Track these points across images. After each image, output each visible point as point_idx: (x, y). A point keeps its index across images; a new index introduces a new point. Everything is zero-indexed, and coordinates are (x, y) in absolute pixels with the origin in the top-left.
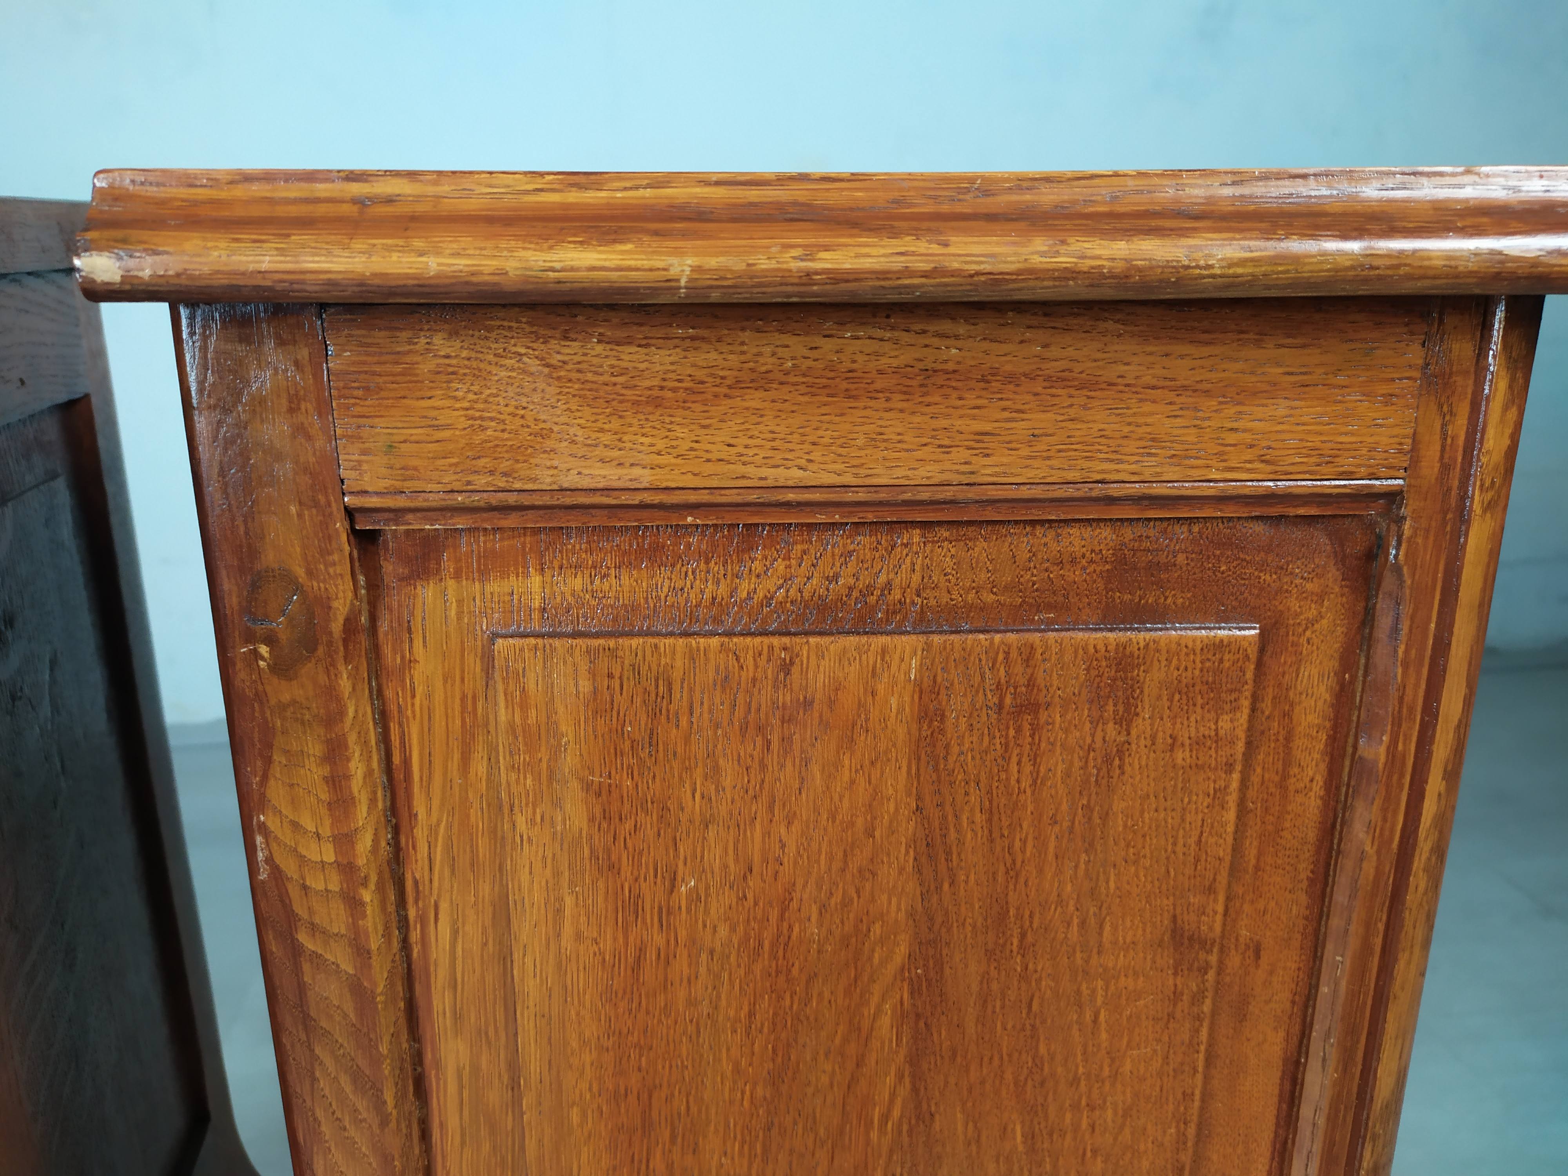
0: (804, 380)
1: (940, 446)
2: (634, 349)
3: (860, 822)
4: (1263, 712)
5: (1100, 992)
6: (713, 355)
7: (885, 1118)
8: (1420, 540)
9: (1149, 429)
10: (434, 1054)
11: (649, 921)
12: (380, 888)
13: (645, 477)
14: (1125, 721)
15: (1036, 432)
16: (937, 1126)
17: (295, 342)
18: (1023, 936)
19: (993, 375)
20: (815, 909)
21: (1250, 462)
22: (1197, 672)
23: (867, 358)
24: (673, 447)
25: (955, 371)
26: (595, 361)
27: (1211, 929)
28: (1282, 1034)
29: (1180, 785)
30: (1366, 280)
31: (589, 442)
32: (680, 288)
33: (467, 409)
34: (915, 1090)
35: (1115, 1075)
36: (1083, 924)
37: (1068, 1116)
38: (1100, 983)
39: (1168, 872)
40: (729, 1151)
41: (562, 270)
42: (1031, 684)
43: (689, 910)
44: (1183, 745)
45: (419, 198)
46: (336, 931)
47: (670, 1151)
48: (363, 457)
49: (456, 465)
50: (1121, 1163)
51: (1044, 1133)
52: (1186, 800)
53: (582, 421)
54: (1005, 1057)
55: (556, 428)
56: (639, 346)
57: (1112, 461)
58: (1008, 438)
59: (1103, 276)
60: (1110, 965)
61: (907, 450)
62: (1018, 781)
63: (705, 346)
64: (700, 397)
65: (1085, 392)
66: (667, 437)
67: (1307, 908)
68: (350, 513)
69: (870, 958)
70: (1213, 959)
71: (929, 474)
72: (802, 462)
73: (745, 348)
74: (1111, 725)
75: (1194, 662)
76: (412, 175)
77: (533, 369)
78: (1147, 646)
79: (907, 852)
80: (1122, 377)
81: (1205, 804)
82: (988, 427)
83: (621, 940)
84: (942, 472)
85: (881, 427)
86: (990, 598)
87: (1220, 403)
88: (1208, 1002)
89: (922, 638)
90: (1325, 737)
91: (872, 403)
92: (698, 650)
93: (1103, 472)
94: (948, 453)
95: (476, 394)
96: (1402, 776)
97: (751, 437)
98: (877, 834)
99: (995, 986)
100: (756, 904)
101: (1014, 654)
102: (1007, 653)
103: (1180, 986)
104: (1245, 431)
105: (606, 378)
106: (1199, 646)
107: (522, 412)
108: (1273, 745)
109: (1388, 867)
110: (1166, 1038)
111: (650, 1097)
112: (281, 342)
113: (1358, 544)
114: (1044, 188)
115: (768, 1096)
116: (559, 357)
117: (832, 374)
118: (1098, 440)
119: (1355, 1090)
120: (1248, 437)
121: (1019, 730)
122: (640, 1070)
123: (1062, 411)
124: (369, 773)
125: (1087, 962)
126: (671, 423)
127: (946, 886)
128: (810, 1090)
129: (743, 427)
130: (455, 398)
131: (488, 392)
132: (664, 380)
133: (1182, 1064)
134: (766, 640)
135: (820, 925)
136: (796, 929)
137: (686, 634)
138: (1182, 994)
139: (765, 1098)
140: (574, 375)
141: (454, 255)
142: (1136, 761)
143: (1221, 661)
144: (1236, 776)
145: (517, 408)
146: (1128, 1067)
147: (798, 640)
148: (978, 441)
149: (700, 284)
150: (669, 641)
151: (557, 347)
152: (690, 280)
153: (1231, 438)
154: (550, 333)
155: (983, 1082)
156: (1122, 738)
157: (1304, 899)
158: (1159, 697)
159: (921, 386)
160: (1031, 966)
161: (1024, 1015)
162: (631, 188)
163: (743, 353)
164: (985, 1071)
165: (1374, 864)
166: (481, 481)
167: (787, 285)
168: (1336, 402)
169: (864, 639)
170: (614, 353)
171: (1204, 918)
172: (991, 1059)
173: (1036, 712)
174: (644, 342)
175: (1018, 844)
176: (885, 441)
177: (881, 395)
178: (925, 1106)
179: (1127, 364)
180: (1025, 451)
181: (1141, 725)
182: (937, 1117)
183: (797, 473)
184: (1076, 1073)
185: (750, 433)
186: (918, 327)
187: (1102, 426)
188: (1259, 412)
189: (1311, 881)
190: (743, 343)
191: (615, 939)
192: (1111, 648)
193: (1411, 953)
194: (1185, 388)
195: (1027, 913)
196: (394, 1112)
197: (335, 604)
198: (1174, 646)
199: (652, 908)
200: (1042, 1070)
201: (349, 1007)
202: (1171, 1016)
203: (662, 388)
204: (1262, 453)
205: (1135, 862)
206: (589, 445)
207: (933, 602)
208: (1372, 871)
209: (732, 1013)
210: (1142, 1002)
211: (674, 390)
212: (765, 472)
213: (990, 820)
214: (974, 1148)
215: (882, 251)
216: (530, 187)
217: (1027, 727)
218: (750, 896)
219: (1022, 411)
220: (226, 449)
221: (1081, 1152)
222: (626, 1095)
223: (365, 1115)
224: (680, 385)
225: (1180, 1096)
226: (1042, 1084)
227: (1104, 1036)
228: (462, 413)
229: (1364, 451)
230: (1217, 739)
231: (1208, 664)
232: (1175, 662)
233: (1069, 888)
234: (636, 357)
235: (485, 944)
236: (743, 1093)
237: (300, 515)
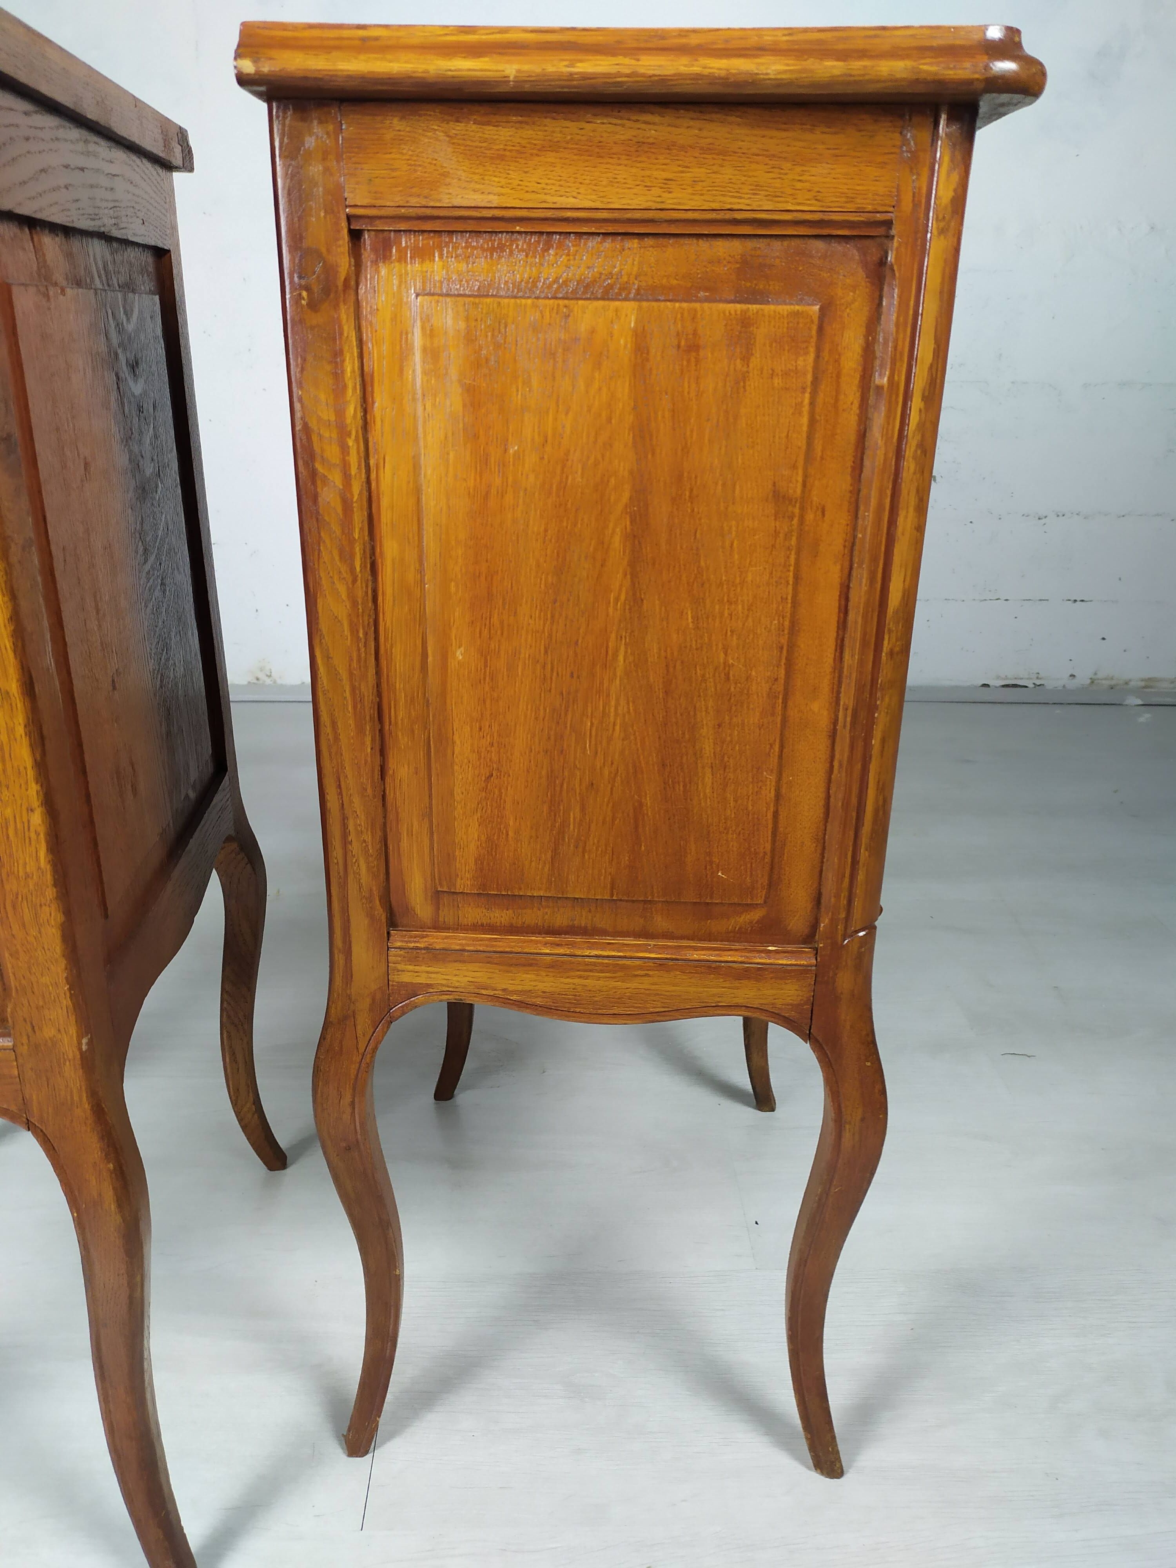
0: (576, 146)
1: (646, 186)
2: (491, 128)
3: (604, 414)
4: (823, 358)
5: (734, 529)
6: (530, 132)
7: (617, 599)
8: (903, 250)
9: (755, 179)
10: (381, 549)
11: (493, 470)
12: (357, 440)
13: (495, 201)
14: (746, 359)
15: (696, 179)
16: (645, 607)
17: (327, 122)
18: (691, 490)
19: (673, 145)
20: (580, 466)
21: (809, 200)
22: (785, 330)
23: (608, 135)
24: (510, 184)
25: (653, 143)
26: (472, 134)
27: (795, 492)
28: (838, 567)
29: (777, 400)
30: (849, 83)
31: (468, 180)
32: (510, 81)
33: (408, 160)
34: (633, 583)
35: (743, 582)
36: (724, 485)
37: (717, 607)
38: (734, 523)
39: (771, 455)
40: (533, 616)
41: (455, 70)
42: (695, 333)
43: (514, 465)
44: (777, 375)
45: (390, 38)
46: (334, 462)
47: (502, 613)
48: (357, 186)
49: (400, 191)
50: (747, 641)
51: (704, 616)
52: (780, 409)
53: (465, 168)
54: (682, 567)
55: (451, 172)
56: (494, 126)
57: (735, 197)
58: (681, 183)
59: (716, 78)
60: (739, 512)
61: (630, 188)
62: (689, 393)
63: (527, 127)
64: (523, 156)
65: (721, 157)
66: (506, 178)
67: (851, 485)
68: (349, 218)
69: (609, 499)
70: (797, 511)
71: (640, 203)
72: (575, 194)
73: (546, 128)
74: (738, 361)
75: (783, 323)
76: (386, 27)
77: (441, 138)
78: (757, 312)
79: (629, 434)
80: (740, 148)
81: (791, 412)
82: (670, 176)
83: (478, 480)
84: (647, 201)
85: (616, 174)
86: (675, 282)
87: (794, 165)
88: (794, 538)
89: (637, 303)
90: (859, 376)
91: (610, 160)
92: (521, 305)
93: (731, 203)
94: (649, 190)
95: (413, 151)
96: (897, 396)
97: (549, 179)
98: (613, 421)
99: (676, 521)
100: (549, 462)
101: (686, 314)
102: (682, 314)
103: (778, 528)
104: (806, 181)
105: (477, 144)
106: (786, 313)
107: (435, 162)
108: (829, 380)
109: (892, 455)
110: (770, 560)
111: (492, 579)
112: (321, 122)
113: (874, 255)
114: (693, 36)
115: (554, 582)
116: (454, 131)
117: (590, 144)
118: (730, 185)
119: (877, 597)
120: (807, 185)
121: (689, 361)
122: (487, 561)
123: (708, 167)
124: (353, 371)
125: (726, 509)
126: (509, 170)
127: (650, 456)
128: (576, 580)
129: (546, 173)
130: (402, 153)
131: (419, 150)
132: (506, 145)
133: (780, 578)
134: (556, 302)
135: (582, 477)
136: (570, 478)
137: (515, 297)
138: (779, 533)
139: (553, 584)
140: (461, 142)
141: (406, 62)
142: (752, 384)
143: (798, 323)
144: (807, 395)
145: (432, 159)
146: (750, 578)
147: (572, 302)
148: (666, 184)
149: (520, 79)
150: (506, 301)
151: (453, 126)
152: (515, 77)
153: (799, 185)
154: (450, 118)
155: (669, 582)
156: (745, 369)
157: (849, 478)
158: (764, 345)
159: (637, 151)
160: (696, 510)
161: (692, 540)
162: (490, 34)
163: (546, 131)
164: (671, 575)
165: (883, 452)
166: (414, 201)
167: (561, 80)
168: (855, 166)
169: (607, 303)
170: (481, 130)
171: (791, 485)
172: (674, 567)
173: (697, 351)
174: (496, 124)
175: (688, 433)
176: (618, 182)
177: (615, 156)
178: (638, 594)
179: (743, 141)
180: (690, 190)
181: (755, 361)
182: (645, 601)
183: (572, 200)
184: (721, 579)
185: (549, 177)
186: (635, 118)
187: (731, 177)
188: (813, 171)
189: (853, 468)
190: (545, 126)
191: (475, 480)
192: (739, 312)
193: (907, 512)
194: (774, 156)
195: (694, 476)
196: (360, 576)
197: (340, 269)
198: (772, 313)
199: (495, 462)
200: (703, 576)
201: (339, 510)
202: (773, 546)
203: (505, 150)
204: (815, 194)
205: (753, 447)
206: (468, 181)
207: (644, 284)
208: (882, 457)
209: (536, 529)
210: (757, 537)
211: (510, 151)
212: (555, 199)
213: (673, 416)
214: (665, 623)
215: (607, 63)
216: (442, 33)
217: (693, 360)
218: (546, 457)
219: (687, 167)
220: (291, 180)
221: (725, 632)
222: (479, 576)
223: (345, 575)
224: (513, 148)
225: (780, 599)
226: (703, 585)
227: (736, 557)
228: (406, 162)
229: (870, 195)
230: (796, 371)
231: (791, 325)
232: (772, 324)
233: (716, 461)
234: (492, 132)
235: (409, 482)
236: (541, 579)
237: (325, 217)
